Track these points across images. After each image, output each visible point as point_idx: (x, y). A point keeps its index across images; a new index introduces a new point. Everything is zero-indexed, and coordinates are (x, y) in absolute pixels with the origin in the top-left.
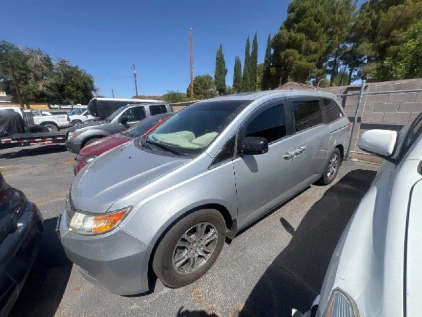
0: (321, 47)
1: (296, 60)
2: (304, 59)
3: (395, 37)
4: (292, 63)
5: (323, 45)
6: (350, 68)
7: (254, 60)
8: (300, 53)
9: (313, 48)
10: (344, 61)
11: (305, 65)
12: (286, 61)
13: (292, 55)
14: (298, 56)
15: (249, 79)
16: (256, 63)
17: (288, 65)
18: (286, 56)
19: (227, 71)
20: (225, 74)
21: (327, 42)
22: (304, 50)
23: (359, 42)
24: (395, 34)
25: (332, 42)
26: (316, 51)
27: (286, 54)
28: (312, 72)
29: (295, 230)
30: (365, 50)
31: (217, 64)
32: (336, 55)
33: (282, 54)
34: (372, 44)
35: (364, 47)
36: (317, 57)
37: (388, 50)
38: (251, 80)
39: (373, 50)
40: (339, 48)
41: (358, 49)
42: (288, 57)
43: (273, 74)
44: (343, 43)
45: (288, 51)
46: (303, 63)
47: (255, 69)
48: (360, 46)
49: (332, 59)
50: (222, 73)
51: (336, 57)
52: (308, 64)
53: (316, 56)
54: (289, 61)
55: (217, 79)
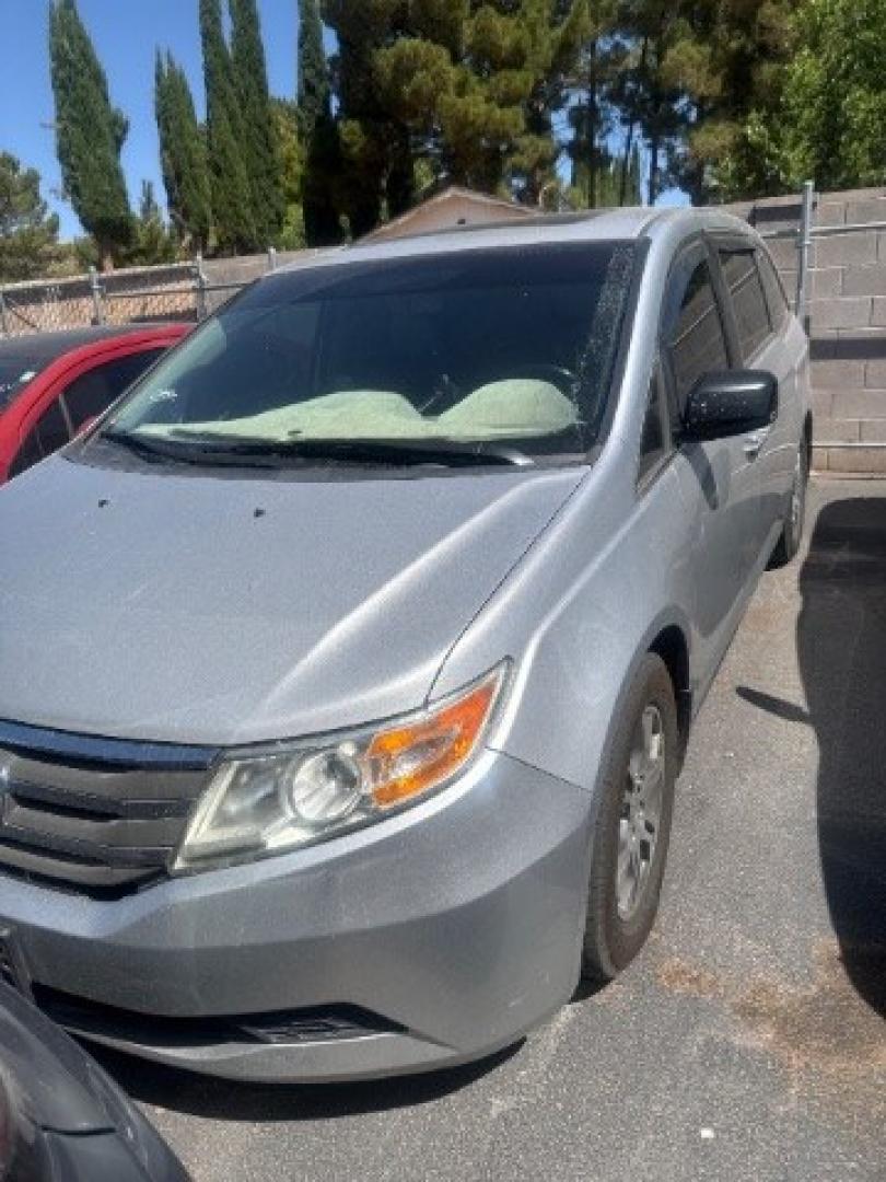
0: (535, 41)
1: (446, 91)
2: (477, 88)
3: (771, 29)
4: (432, 101)
5: (540, 31)
6: (649, 141)
7: (250, 79)
8: (456, 59)
9: (506, 42)
10: (624, 111)
11: (489, 118)
12: (406, 90)
13: (425, 67)
14: (453, 74)
15: (241, 170)
16: (262, 89)
17: (415, 114)
18: (404, 70)
19: (125, 128)
20: (119, 141)
21: (553, 24)
22: (471, 48)
23: (665, 35)
24: (771, 17)
25: (572, 27)
26: (516, 60)
27: (399, 60)
28: (512, 150)
29: (806, 709)
30: (689, 70)
31: (62, 86)
32: (593, 82)
33: (384, 59)
34: (707, 49)
35: (683, 58)
36: (526, 84)
37: (756, 79)
38: (254, 175)
39: (713, 72)
40: (599, 54)
41: (667, 63)
42: (409, 74)
43: (355, 149)
44: (612, 34)
45: (407, 44)
46: (476, 105)
47: (263, 121)
48: (671, 53)
49: (577, 97)
50: (100, 135)
51: (592, 93)
52: (498, 112)
53: (521, 80)
54: (416, 93)
55: (73, 168)
